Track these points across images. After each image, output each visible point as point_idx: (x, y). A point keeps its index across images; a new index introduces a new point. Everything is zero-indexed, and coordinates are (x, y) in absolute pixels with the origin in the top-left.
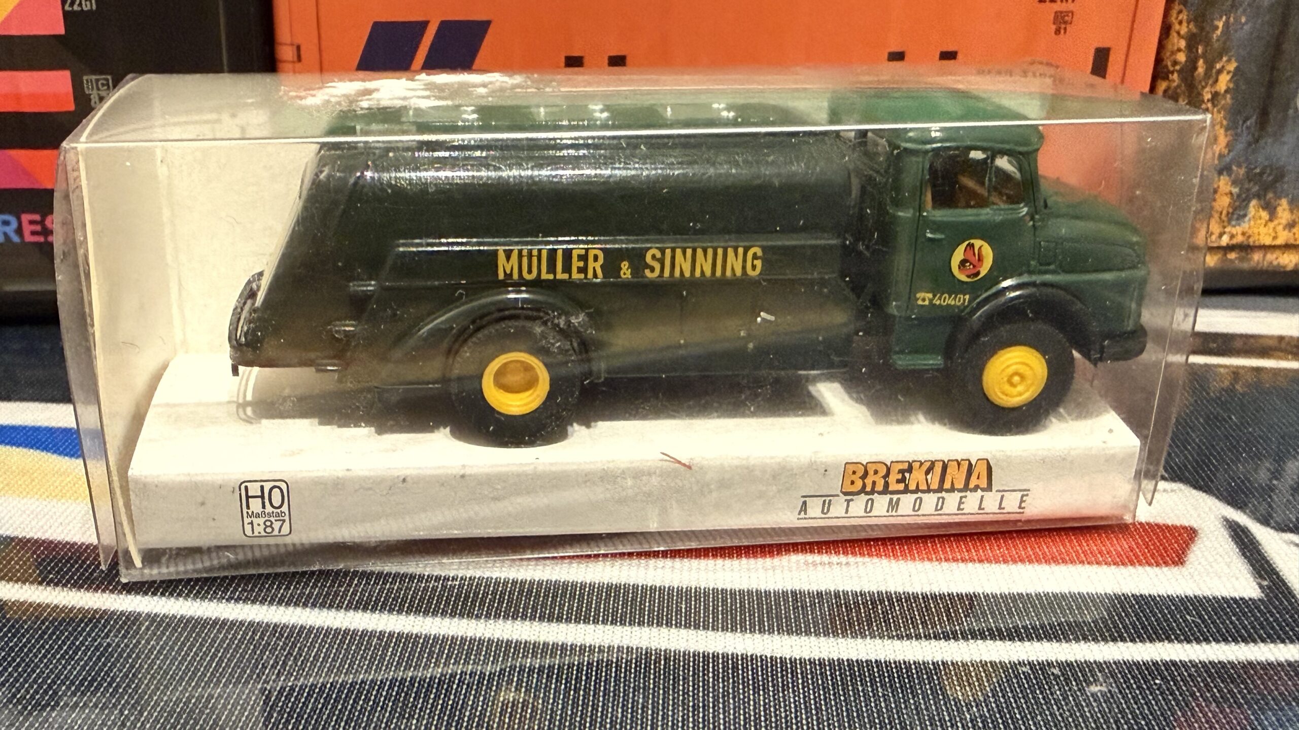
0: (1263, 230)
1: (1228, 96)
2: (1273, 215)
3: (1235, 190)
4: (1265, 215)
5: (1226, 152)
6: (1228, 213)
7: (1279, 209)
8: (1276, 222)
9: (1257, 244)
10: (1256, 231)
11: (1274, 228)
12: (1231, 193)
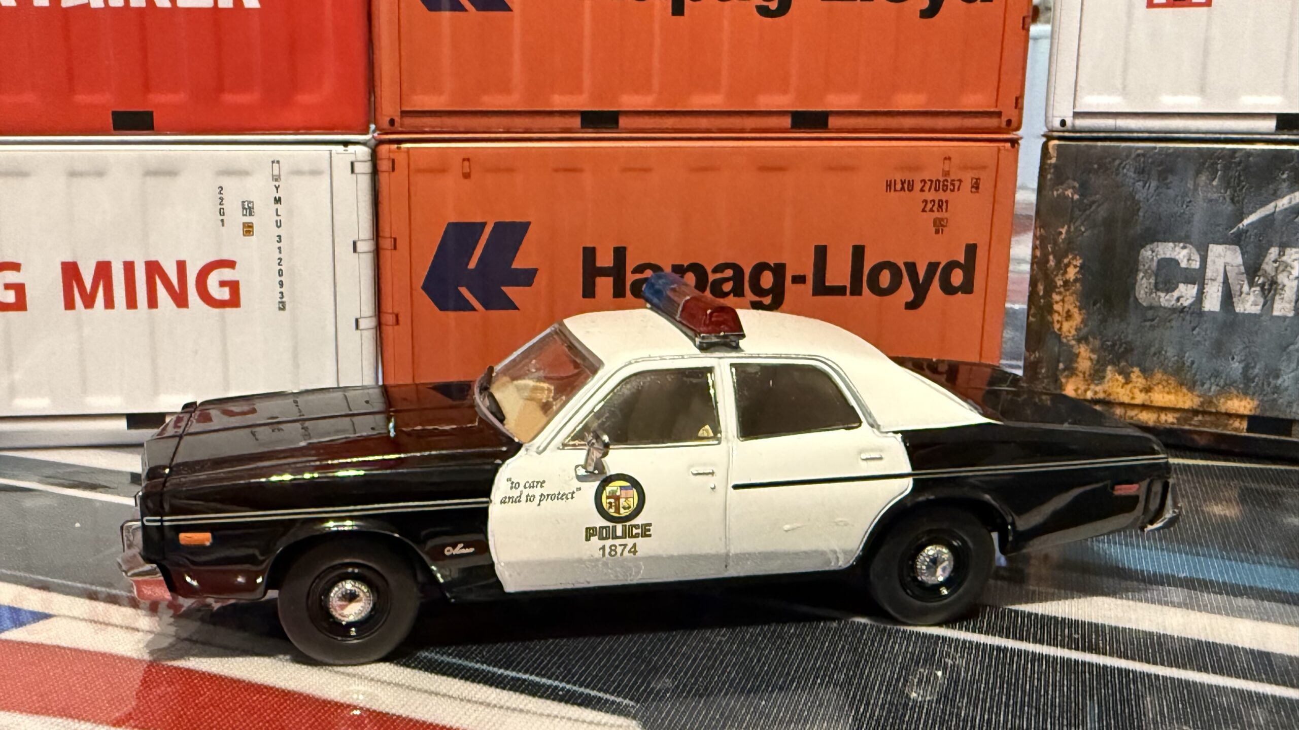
0: (1121, 391)
1: (1078, 285)
2: (1128, 381)
3: (1094, 357)
4: (1121, 378)
5: (1082, 326)
6: (1090, 375)
7: (1133, 376)
8: (1132, 385)
9: (1117, 401)
10: (1115, 390)
11: (1131, 390)
12: (1091, 359)
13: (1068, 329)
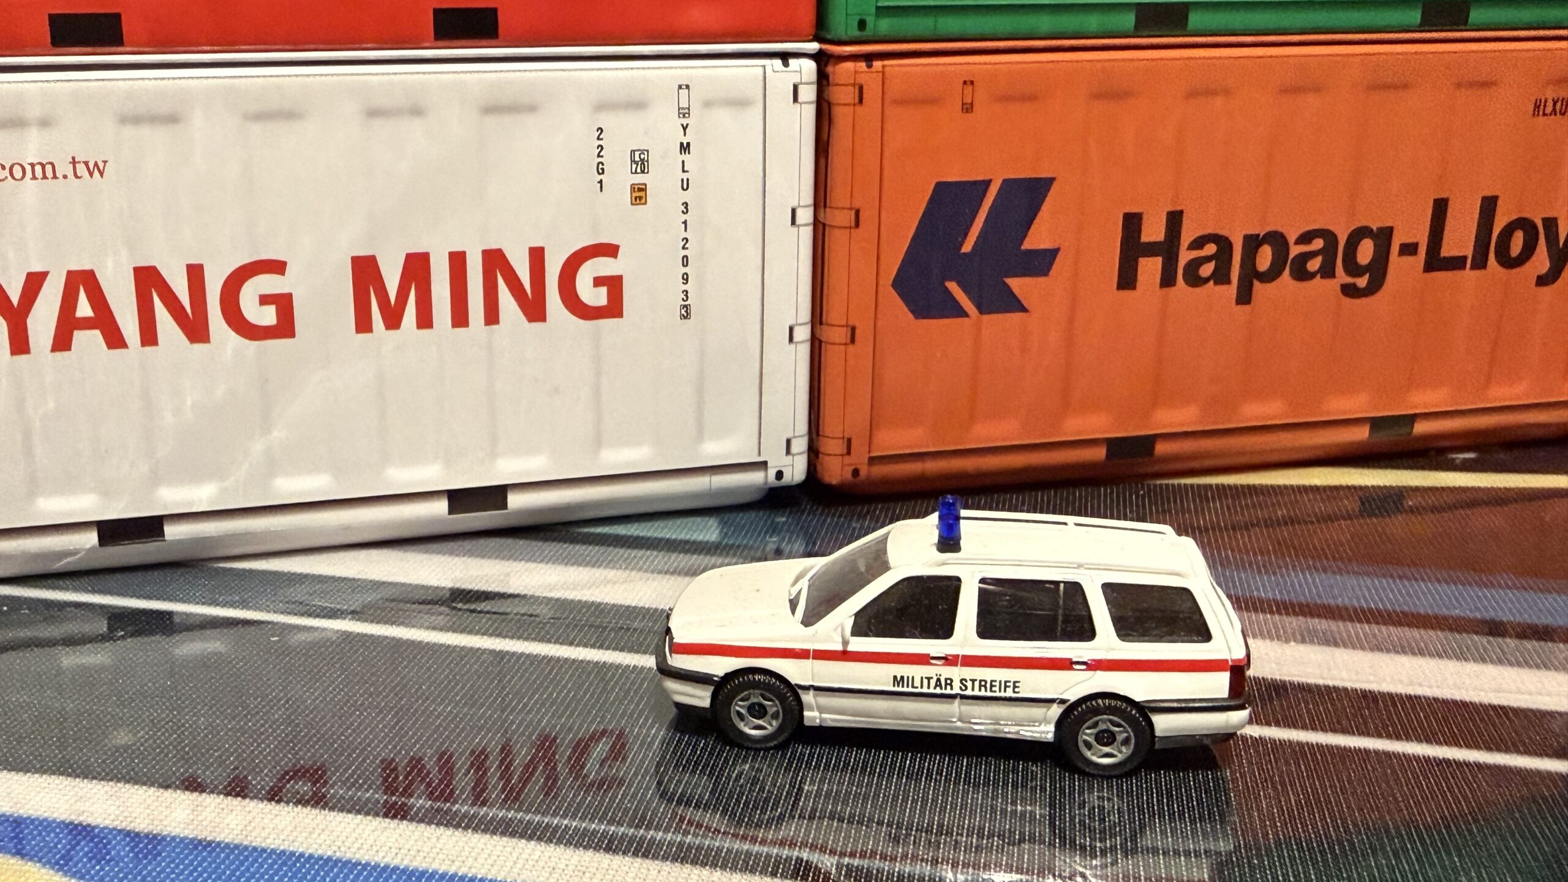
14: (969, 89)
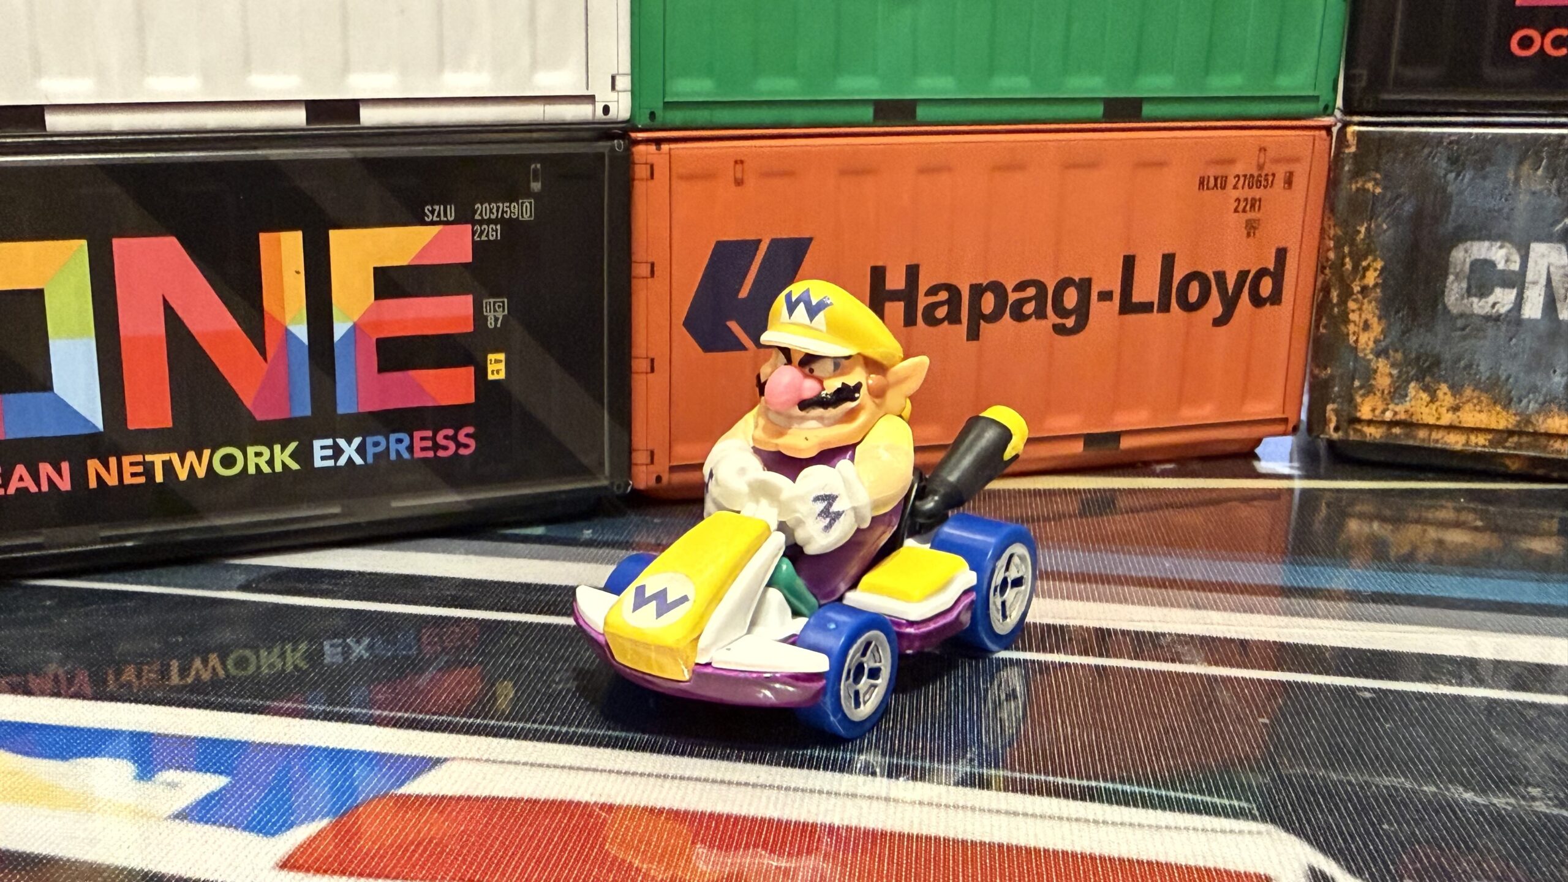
0: (1425, 410)
1: (1378, 289)
2: (1433, 399)
3: (1395, 372)
4: (1425, 396)
5: (1382, 338)
6: (1390, 392)
7: (1440, 394)
8: (1438, 403)
9: (1421, 422)
10: (1419, 410)
11: (1437, 410)
12: (1391, 375)
13: (1366, 341)
14: (739, 167)
